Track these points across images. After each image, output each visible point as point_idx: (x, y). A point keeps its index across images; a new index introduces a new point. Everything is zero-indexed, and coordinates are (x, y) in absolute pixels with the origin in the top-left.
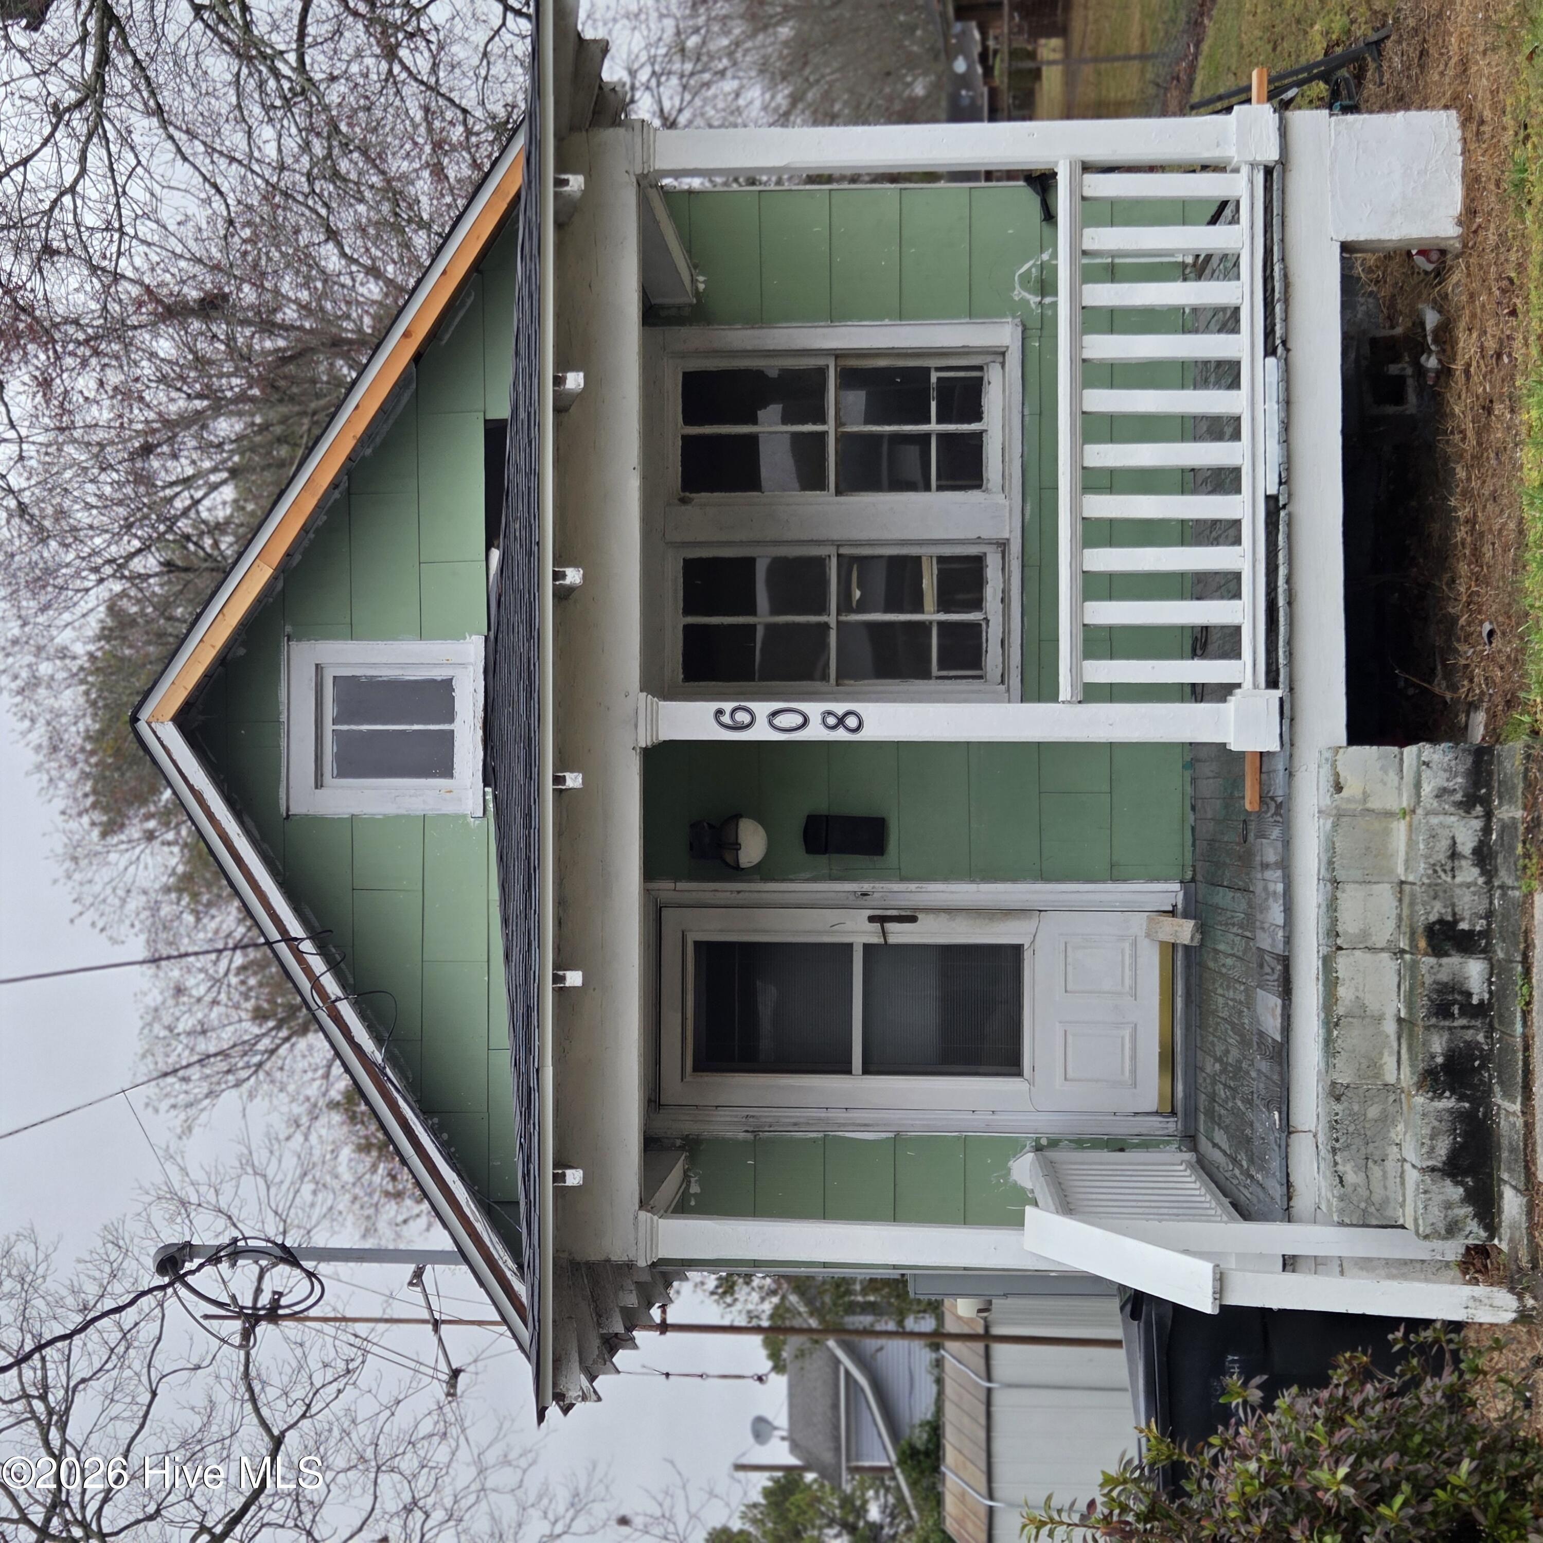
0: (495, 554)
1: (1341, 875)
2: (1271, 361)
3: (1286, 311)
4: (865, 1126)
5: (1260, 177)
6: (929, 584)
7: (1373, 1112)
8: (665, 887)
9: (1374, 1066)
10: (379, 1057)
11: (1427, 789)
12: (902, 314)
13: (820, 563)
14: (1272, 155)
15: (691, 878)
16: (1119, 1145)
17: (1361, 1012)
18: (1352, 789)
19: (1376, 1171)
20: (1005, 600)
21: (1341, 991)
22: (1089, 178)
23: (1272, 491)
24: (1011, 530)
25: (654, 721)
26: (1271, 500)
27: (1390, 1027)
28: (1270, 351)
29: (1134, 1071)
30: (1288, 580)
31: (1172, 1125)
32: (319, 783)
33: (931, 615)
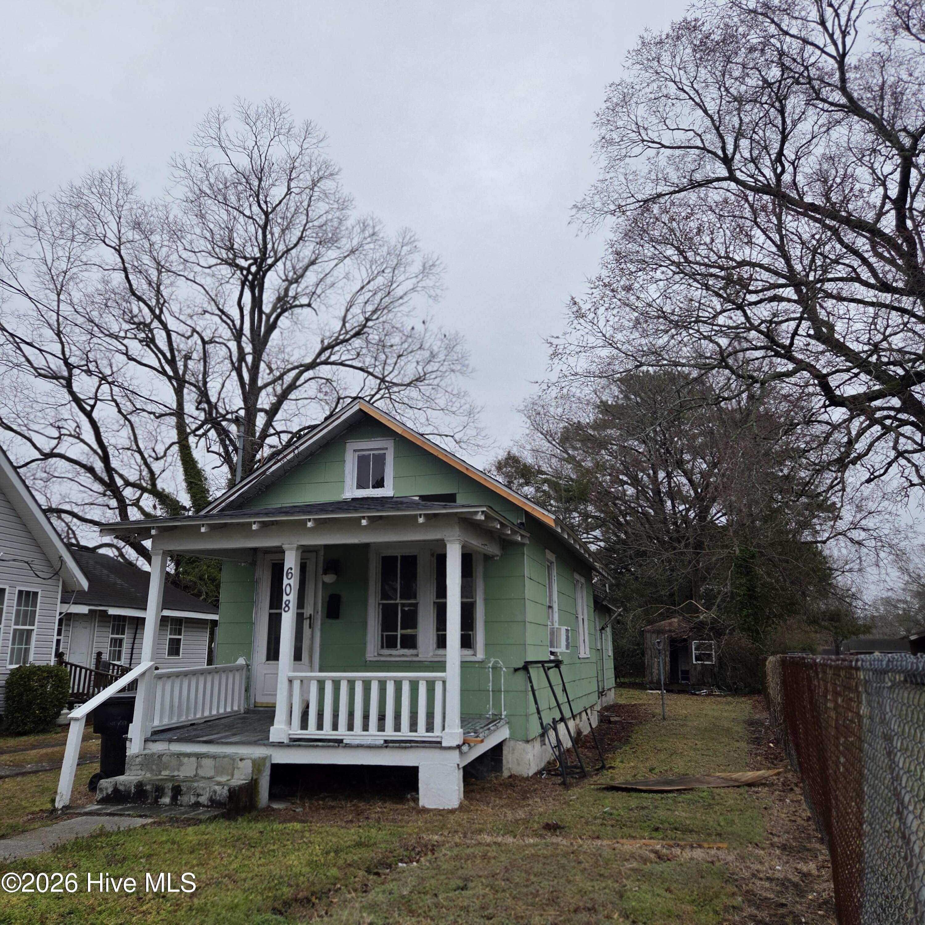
0: (417, 498)
1: (218, 760)
2: (382, 742)
3: (396, 747)
4: (256, 614)
5: (439, 740)
6: (409, 631)
7: (154, 767)
8: (322, 553)
9: (166, 768)
10: (268, 473)
11: (217, 788)
12: (486, 622)
13: (415, 598)
14: (444, 744)
15: (324, 560)
16: (247, 690)
17: (181, 764)
18: (241, 764)
19: (139, 767)
20: (403, 655)
21: (186, 759)
22: (441, 683)
23: (345, 741)
24: (421, 657)
25: (291, 549)
26: (341, 741)
27: (176, 773)
28: (386, 741)
29: (267, 695)
30: (317, 746)
31: (252, 706)
32: (355, 451)
33: (399, 632)
